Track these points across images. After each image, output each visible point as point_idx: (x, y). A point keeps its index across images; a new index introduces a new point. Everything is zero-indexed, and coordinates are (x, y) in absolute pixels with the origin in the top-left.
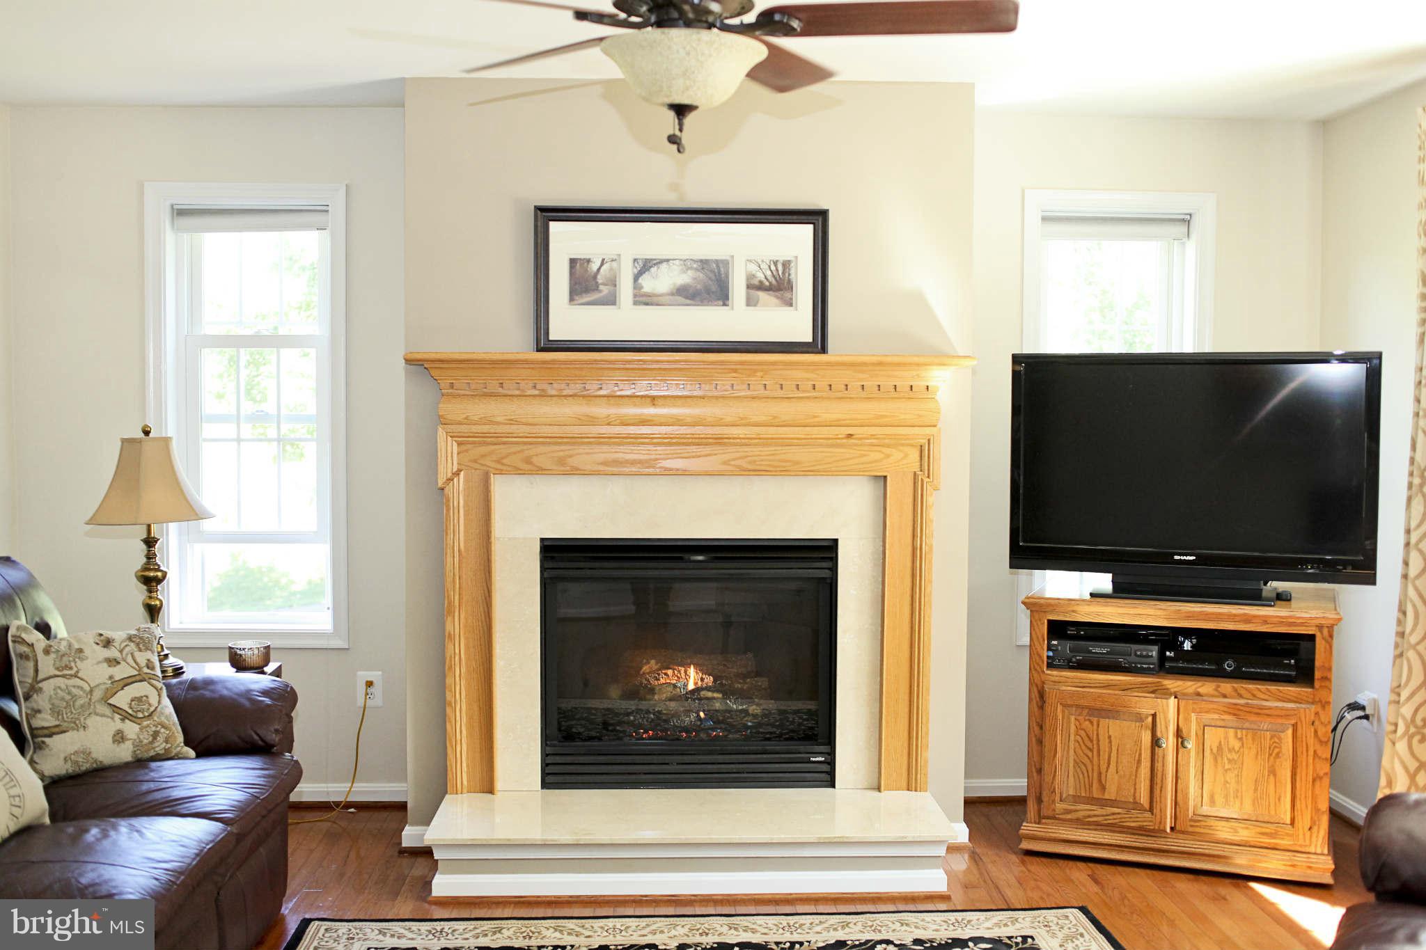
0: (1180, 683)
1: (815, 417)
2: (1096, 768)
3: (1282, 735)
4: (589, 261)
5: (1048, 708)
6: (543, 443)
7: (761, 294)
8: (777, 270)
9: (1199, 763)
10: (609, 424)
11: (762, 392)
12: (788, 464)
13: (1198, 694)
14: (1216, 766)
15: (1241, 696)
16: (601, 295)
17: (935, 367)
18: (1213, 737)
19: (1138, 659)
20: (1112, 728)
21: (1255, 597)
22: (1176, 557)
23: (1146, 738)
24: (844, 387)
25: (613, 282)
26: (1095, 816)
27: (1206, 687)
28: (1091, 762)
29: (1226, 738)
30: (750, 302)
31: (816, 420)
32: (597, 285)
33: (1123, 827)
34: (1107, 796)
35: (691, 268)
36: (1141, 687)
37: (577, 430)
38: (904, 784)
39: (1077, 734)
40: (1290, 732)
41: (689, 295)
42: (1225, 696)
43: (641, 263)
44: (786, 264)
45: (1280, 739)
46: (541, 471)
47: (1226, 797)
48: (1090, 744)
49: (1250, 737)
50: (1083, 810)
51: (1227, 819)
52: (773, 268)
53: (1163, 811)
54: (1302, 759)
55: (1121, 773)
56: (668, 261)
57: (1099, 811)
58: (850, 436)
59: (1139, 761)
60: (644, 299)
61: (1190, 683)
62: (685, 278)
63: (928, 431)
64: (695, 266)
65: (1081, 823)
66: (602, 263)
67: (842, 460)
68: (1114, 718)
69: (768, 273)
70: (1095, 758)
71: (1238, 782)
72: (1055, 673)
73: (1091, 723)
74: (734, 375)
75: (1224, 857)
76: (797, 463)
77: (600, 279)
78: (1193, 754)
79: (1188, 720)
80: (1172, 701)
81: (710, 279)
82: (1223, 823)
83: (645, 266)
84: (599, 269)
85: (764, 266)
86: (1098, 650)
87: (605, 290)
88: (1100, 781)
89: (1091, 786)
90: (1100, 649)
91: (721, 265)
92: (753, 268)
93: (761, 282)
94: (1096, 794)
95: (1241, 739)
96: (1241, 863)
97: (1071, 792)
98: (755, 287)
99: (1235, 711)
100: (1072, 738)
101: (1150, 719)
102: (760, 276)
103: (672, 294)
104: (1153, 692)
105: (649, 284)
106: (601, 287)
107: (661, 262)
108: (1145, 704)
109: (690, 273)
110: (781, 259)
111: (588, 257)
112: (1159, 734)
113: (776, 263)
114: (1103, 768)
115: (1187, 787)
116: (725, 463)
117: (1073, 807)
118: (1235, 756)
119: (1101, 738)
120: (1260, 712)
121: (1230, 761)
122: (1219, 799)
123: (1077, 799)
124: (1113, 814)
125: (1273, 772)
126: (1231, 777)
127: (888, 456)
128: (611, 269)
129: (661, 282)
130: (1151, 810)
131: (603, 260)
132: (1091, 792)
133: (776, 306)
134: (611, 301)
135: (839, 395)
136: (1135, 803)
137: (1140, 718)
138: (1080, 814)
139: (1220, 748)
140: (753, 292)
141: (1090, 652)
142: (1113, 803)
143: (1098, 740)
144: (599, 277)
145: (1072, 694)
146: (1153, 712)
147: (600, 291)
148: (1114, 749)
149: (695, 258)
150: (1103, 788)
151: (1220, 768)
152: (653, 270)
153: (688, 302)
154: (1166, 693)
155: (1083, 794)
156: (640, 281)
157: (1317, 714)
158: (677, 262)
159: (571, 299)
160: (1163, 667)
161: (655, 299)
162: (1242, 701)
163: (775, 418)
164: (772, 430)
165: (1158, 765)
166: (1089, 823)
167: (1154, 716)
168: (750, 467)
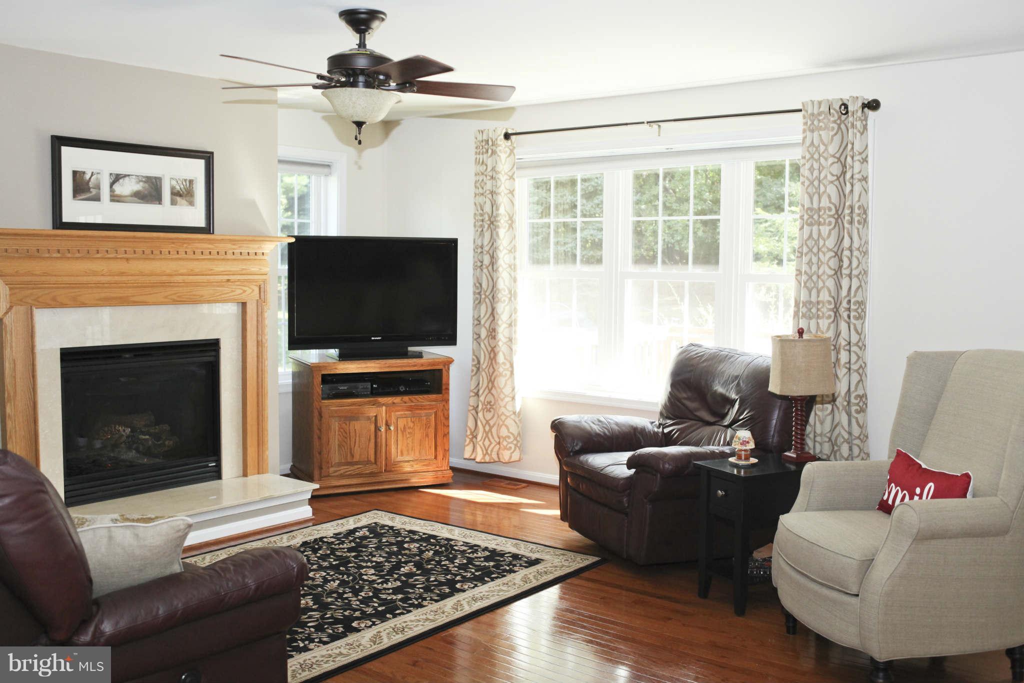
0: (385, 399)
1: (212, 270)
2: (349, 447)
3: (431, 417)
4: (84, 173)
5: (324, 420)
6: (64, 288)
7: (178, 199)
8: (186, 185)
9: (396, 437)
10: (102, 275)
11: (184, 256)
12: (198, 297)
13: (394, 403)
14: (403, 437)
15: (412, 402)
16: (90, 195)
17: (267, 242)
18: (401, 423)
19: (362, 390)
20: (357, 425)
21: (405, 355)
22: (373, 338)
23: (373, 427)
24: (224, 253)
25: (98, 187)
26: (350, 471)
27: (397, 400)
28: (347, 444)
29: (407, 423)
30: (173, 203)
31: (212, 271)
32: (89, 189)
33: (362, 474)
34: (355, 460)
35: (142, 181)
36: (369, 403)
37: (85, 279)
38: (256, 471)
39: (339, 431)
40: (433, 416)
41: (141, 197)
42: (405, 403)
43: (114, 176)
44: (191, 182)
45: (430, 419)
46: (63, 305)
47: (408, 451)
48: (346, 435)
49: (417, 420)
50: (343, 469)
51: (408, 461)
52: (184, 183)
53: (381, 463)
54: (439, 427)
55: (361, 447)
56: (129, 175)
57: (352, 468)
58: (228, 280)
59: (369, 440)
60: (115, 198)
61: (390, 398)
62: (138, 187)
63: (264, 277)
64: (144, 180)
65: (342, 476)
66: (92, 175)
67: (223, 294)
68: (357, 420)
69: (182, 186)
70: (348, 442)
71: (412, 443)
72: (326, 401)
73: (346, 424)
74: (173, 245)
75: (406, 480)
76: (202, 296)
77: (91, 185)
78: (393, 433)
79: (390, 416)
80: (384, 408)
81: (152, 188)
82: (407, 464)
83: (117, 178)
84: (90, 178)
85: (179, 182)
86: (342, 388)
87: (94, 192)
88: (351, 452)
89: (346, 456)
90: (343, 388)
91: (158, 180)
92: (174, 183)
93: (179, 192)
94: (349, 460)
95: (413, 422)
96: (415, 481)
97: (337, 461)
98: (175, 194)
99: (410, 409)
100: (337, 432)
101: (374, 418)
102: (178, 188)
103: (131, 196)
104: (373, 405)
105: (119, 189)
106: (92, 190)
107: (125, 176)
108: (372, 411)
109: (141, 184)
110: (188, 179)
111: (83, 170)
112: (379, 425)
113: (185, 180)
114: (353, 446)
115: (391, 449)
116: (166, 297)
117: (338, 469)
118: (411, 430)
119: (351, 431)
120: (422, 408)
121: (409, 433)
122: (405, 453)
123: (340, 464)
124: (358, 468)
125: (427, 435)
126: (409, 441)
127: (244, 291)
128: (97, 179)
129: (126, 188)
130: (376, 463)
131: (92, 173)
132: (346, 459)
133: (187, 206)
134: (97, 198)
135: (222, 257)
136: (368, 461)
137: (369, 418)
138: (342, 472)
139: (404, 428)
140: (175, 197)
141: (339, 389)
142: (357, 463)
143: (350, 433)
144: (90, 183)
145: (336, 411)
146: (375, 414)
147: (91, 192)
148: (358, 435)
149: (144, 175)
150: (353, 456)
151: (405, 438)
152: (121, 181)
153: (142, 201)
154: (380, 405)
155: (343, 461)
156: (114, 187)
157: (444, 406)
158: (134, 177)
159: (74, 196)
160: (374, 393)
161: (122, 199)
162: (413, 404)
163: (192, 270)
164: (191, 277)
165: (379, 440)
166: (346, 475)
167: (376, 417)
168: (178, 299)
